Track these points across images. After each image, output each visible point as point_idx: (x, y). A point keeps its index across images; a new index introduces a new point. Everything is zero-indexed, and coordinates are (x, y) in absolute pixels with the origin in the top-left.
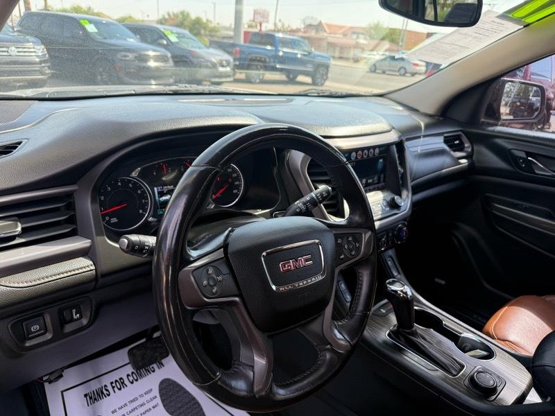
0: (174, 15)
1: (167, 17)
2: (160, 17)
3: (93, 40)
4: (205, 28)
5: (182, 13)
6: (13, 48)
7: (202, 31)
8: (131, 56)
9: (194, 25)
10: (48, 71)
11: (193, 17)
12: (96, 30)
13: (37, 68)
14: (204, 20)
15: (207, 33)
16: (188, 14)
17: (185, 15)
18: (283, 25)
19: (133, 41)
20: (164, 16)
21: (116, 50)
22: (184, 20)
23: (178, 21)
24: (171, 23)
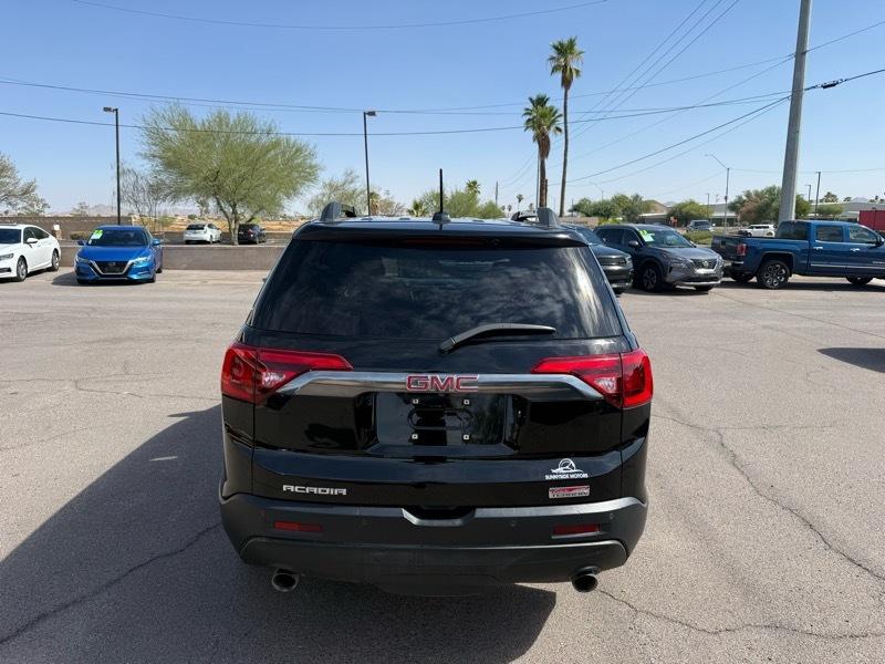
0: (757, 195)
17: (774, 193)
20: (740, 198)
22: (772, 201)
23: (761, 202)
24: (750, 206)
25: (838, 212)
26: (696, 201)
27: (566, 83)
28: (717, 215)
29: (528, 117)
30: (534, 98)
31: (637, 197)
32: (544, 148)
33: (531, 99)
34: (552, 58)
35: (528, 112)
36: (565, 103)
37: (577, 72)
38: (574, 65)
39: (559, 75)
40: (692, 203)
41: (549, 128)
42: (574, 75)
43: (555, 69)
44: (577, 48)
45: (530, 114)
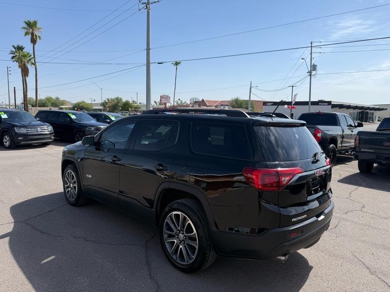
0: (112, 100)
1: (107, 101)
2: (103, 101)
3: (74, 122)
4: (131, 107)
5: (117, 99)
6: (39, 128)
7: (130, 109)
8: (93, 128)
9: (124, 105)
10: (53, 138)
11: (124, 100)
12: (75, 118)
13: (48, 136)
14: (131, 102)
15: (133, 109)
16: (121, 99)
17: (118, 100)
18: (181, 102)
19: (93, 122)
20: (105, 101)
21: (85, 126)
22: (118, 102)
23: (114, 103)
24: (110, 104)
25: (140, 108)
26: (85, 101)
27: (34, 41)
28: (95, 107)
29: (13, 55)
30: (16, 46)
31: (57, 98)
32: (25, 72)
33: (14, 47)
34: (24, 28)
35: (12, 53)
36: (34, 51)
37: (39, 37)
38: (36, 33)
39: (29, 37)
40: (83, 102)
41: (28, 62)
42: (38, 38)
43: (26, 34)
44: (38, 25)
45: (14, 54)
